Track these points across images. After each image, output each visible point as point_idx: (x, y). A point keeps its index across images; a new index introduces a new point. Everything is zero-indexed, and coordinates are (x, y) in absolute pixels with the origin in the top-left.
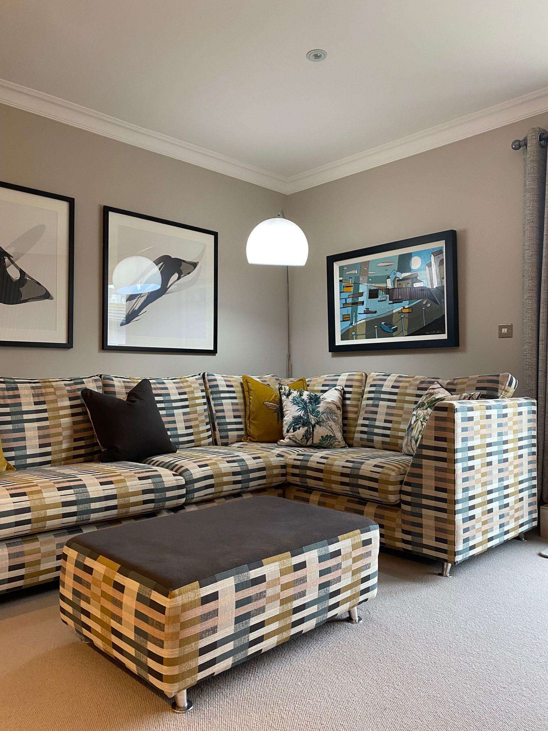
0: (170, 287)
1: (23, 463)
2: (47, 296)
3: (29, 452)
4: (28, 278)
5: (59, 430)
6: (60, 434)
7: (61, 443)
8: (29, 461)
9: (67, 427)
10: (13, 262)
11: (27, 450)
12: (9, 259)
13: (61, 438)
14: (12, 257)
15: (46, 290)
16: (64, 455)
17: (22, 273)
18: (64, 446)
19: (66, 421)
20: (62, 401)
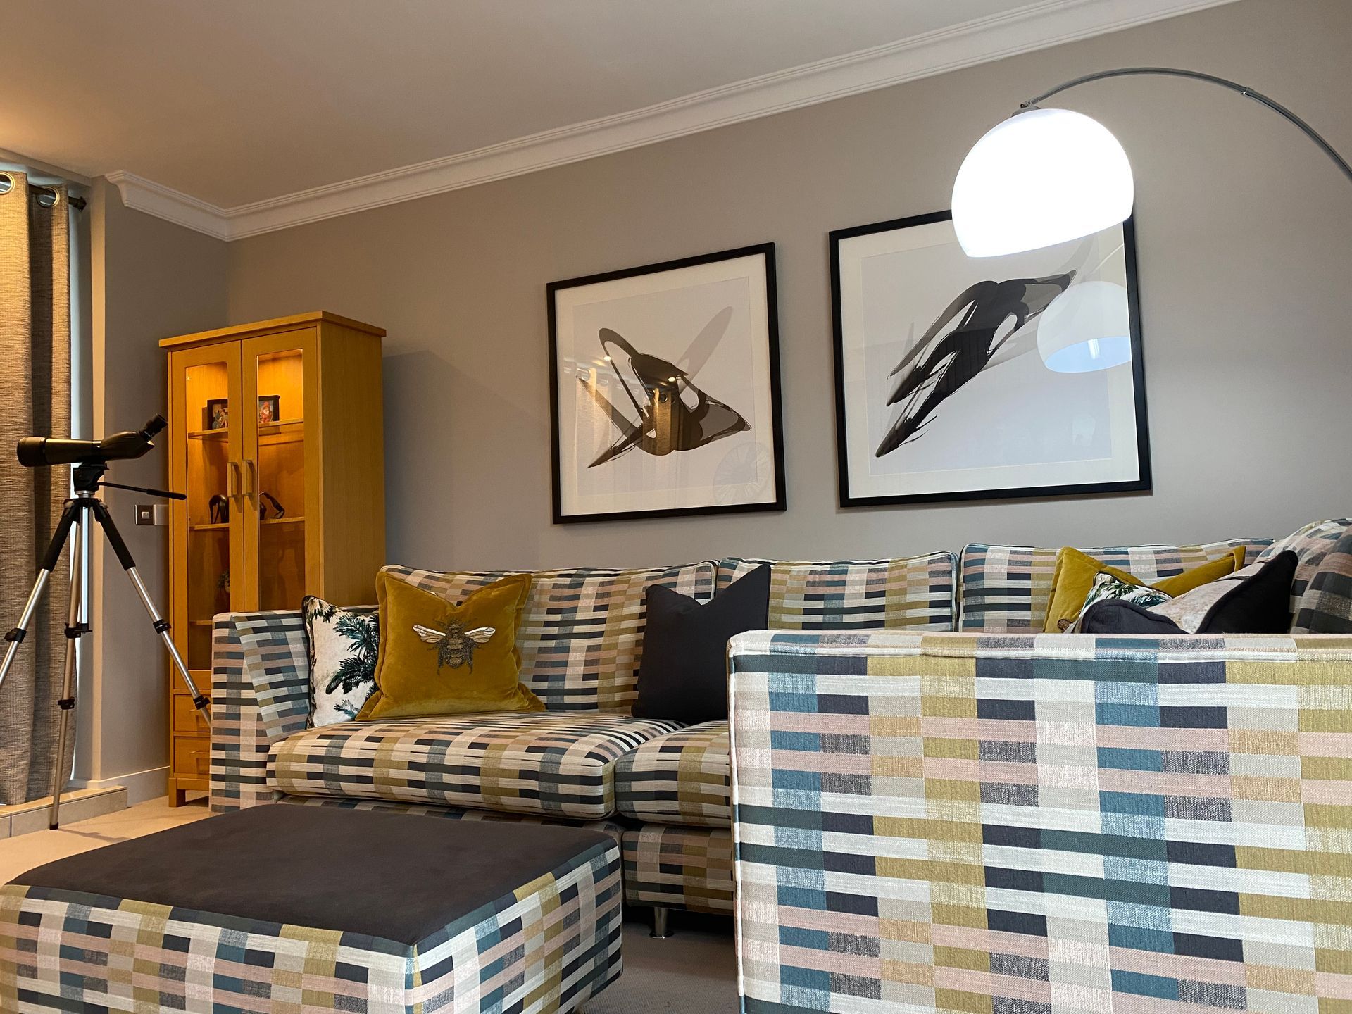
0: (994, 351)
1: (558, 702)
2: (741, 425)
3: (568, 685)
4: (710, 403)
5: (613, 653)
6: (612, 661)
7: (611, 675)
8: (568, 699)
9: (625, 650)
10: (688, 383)
11: (566, 682)
12: (683, 379)
13: (612, 668)
14: (687, 374)
15: (739, 415)
16: (618, 696)
17: (702, 395)
18: (619, 681)
19: (627, 639)
20: (630, 605)
